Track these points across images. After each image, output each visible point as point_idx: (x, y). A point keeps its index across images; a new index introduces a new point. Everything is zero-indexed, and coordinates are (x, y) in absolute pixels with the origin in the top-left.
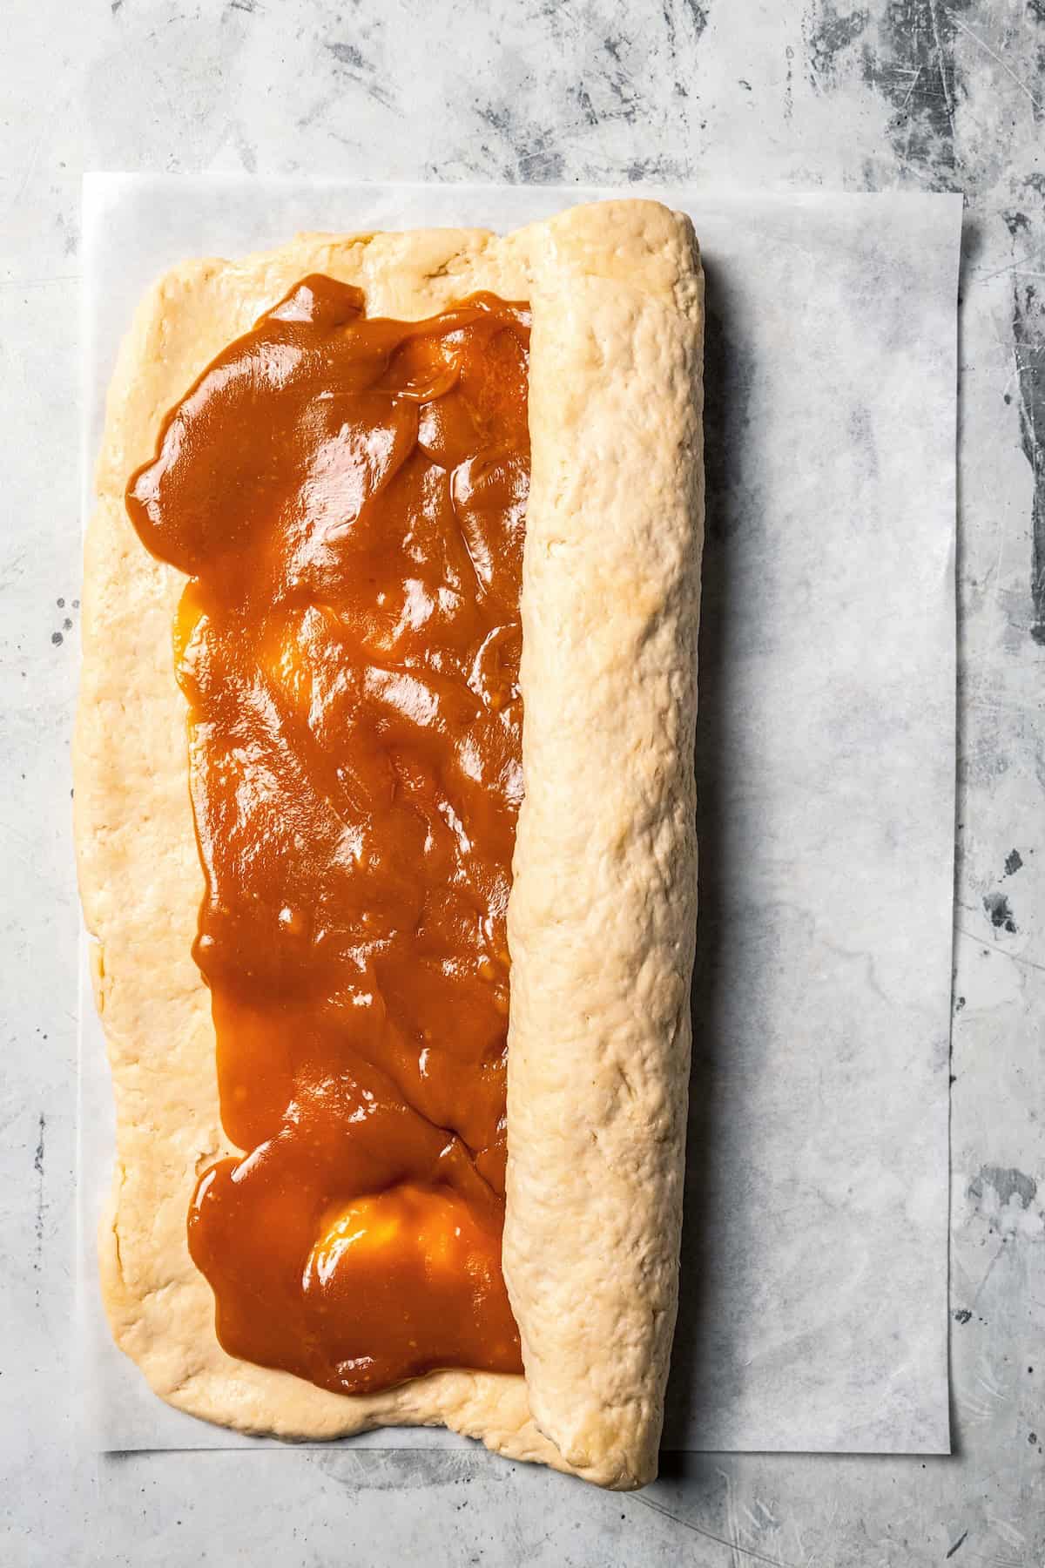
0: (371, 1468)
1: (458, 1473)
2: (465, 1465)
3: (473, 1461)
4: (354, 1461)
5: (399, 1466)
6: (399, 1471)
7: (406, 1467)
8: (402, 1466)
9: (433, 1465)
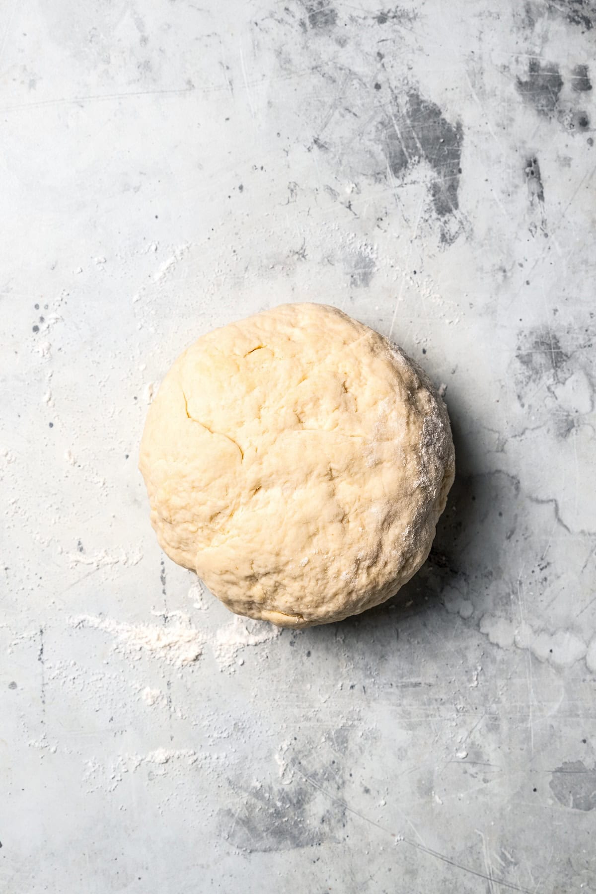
0: (258, 839)
1: (313, 839)
2: (317, 834)
3: (322, 832)
4: (247, 834)
5: (275, 837)
6: (275, 840)
7: (279, 837)
8: (278, 837)
9: (297, 836)
